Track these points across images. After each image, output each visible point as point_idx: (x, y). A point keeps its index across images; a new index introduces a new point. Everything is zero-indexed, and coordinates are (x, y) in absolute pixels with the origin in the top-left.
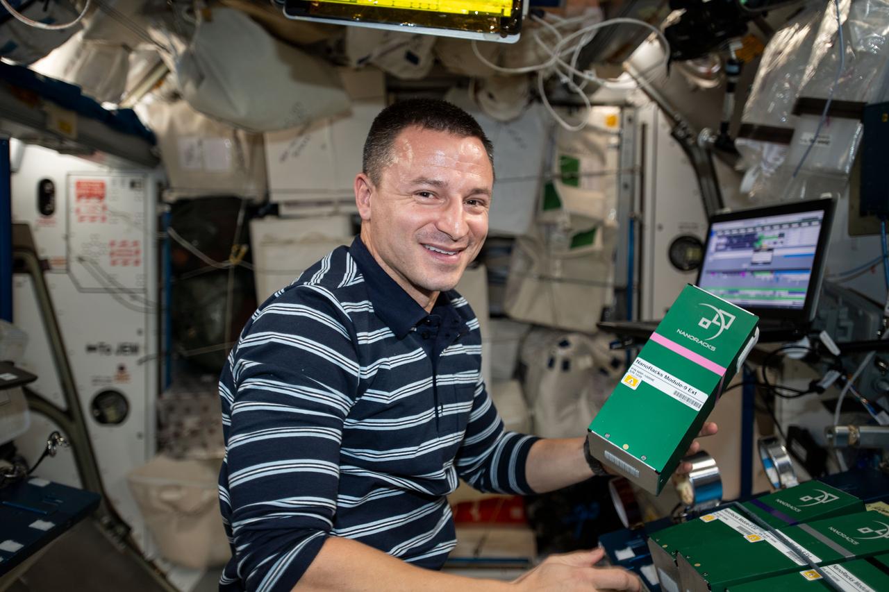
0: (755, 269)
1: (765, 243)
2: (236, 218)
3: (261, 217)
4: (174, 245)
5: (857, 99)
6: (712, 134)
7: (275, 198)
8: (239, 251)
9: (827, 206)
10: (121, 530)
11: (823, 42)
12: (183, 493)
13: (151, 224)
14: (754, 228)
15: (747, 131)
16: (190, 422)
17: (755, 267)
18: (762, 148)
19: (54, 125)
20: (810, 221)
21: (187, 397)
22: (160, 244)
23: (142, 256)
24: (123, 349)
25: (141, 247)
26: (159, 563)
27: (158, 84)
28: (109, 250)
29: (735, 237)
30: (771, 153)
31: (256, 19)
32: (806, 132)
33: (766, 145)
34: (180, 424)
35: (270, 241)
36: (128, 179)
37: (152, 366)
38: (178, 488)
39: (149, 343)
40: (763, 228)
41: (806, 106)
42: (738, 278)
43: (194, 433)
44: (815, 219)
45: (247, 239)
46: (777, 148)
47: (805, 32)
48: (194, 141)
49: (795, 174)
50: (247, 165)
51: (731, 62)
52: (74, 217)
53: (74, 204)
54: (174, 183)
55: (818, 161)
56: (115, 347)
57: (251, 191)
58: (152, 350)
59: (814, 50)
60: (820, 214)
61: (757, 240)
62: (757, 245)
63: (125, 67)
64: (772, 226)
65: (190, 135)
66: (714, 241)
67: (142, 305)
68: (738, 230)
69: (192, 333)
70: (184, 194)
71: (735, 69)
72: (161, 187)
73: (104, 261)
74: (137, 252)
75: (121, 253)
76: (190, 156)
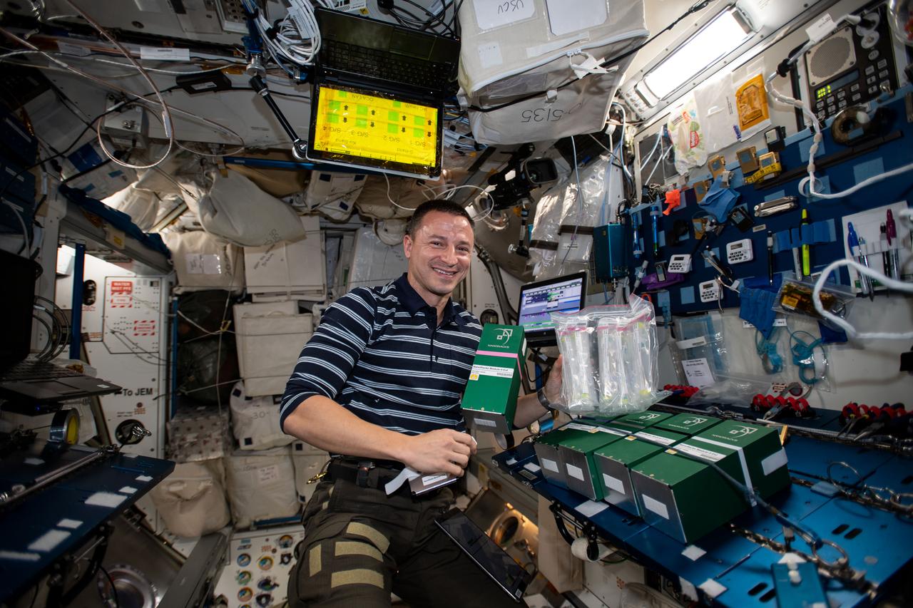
0: (549, 311)
1: (553, 297)
2: (225, 303)
3: (242, 302)
4: (181, 321)
5: (589, 226)
6: (514, 247)
7: (249, 291)
8: (226, 324)
9: (583, 275)
10: (137, 517)
11: (568, 203)
12: (185, 485)
13: (164, 308)
14: (546, 290)
15: (533, 244)
16: (190, 438)
17: (549, 310)
18: (542, 253)
19: (111, 240)
20: (576, 284)
21: (188, 420)
22: (170, 321)
23: (156, 330)
24: (141, 392)
25: (157, 324)
26: (166, 536)
27: (172, 222)
28: (133, 326)
29: (536, 296)
30: (546, 254)
31: (251, 179)
32: (565, 242)
33: (544, 251)
34: (183, 439)
35: (247, 316)
36: (149, 280)
37: (162, 401)
38: (182, 482)
39: (160, 387)
40: (551, 289)
41: (565, 229)
42: (540, 316)
43: (193, 444)
44: (578, 283)
45: (231, 316)
46: (549, 252)
47: (556, 198)
48: (197, 255)
49: (563, 263)
50: (232, 270)
51: (523, 210)
52: (108, 305)
53: (109, 297)
54: (181, 283)
55: (572, 257)
56: (135, 391)
57: (234, 286)
58: (162, 391)
59: (564, 206)
60: (580, 280)
61: (549, 296)
62: (549, 299)
63: (155, 208)
64: (556, 288)
65: (195, 252)
66: (525, 299)
67: (156, 361)
68: (538, 292)
69: (192, 378)
70: (189, 289)
71: (526, 213)
72: (171, 286)
73: (130, 333)
74: (154, 327)
75: (141, 328)
76: (193, 265)
